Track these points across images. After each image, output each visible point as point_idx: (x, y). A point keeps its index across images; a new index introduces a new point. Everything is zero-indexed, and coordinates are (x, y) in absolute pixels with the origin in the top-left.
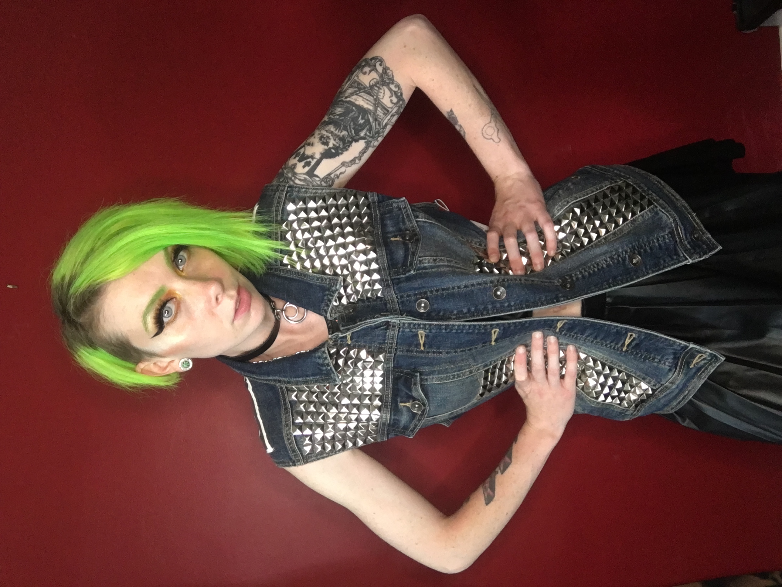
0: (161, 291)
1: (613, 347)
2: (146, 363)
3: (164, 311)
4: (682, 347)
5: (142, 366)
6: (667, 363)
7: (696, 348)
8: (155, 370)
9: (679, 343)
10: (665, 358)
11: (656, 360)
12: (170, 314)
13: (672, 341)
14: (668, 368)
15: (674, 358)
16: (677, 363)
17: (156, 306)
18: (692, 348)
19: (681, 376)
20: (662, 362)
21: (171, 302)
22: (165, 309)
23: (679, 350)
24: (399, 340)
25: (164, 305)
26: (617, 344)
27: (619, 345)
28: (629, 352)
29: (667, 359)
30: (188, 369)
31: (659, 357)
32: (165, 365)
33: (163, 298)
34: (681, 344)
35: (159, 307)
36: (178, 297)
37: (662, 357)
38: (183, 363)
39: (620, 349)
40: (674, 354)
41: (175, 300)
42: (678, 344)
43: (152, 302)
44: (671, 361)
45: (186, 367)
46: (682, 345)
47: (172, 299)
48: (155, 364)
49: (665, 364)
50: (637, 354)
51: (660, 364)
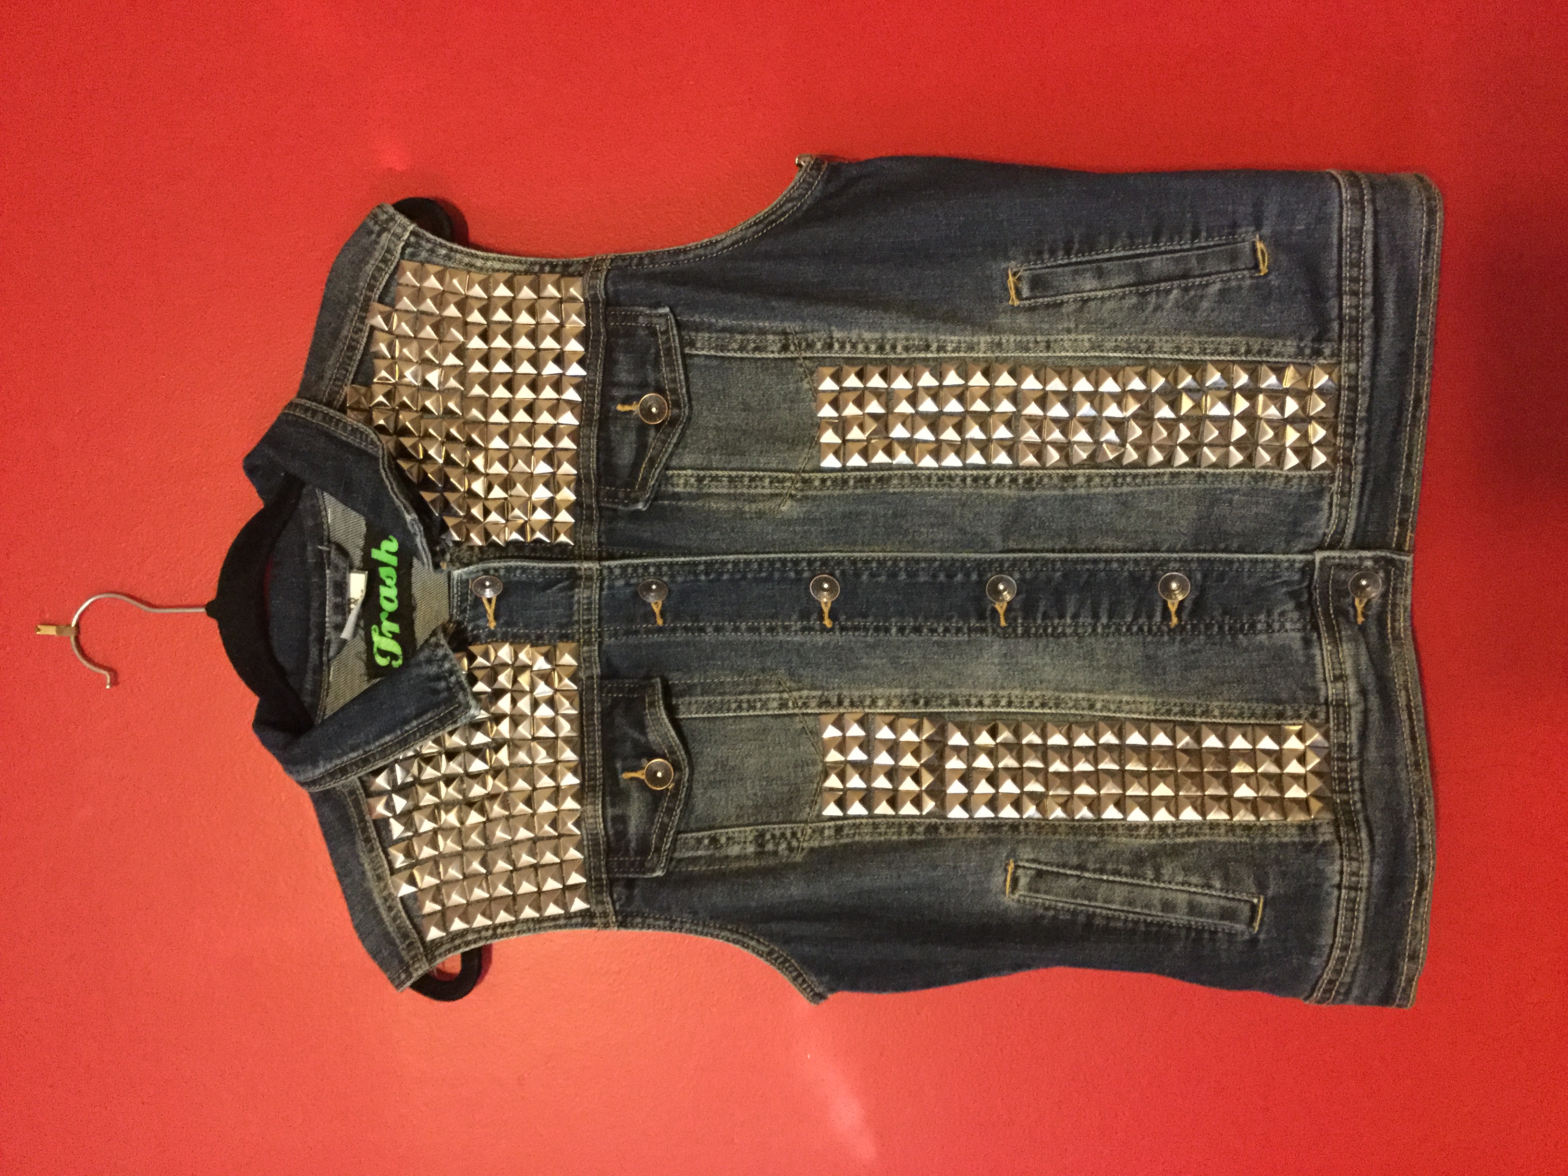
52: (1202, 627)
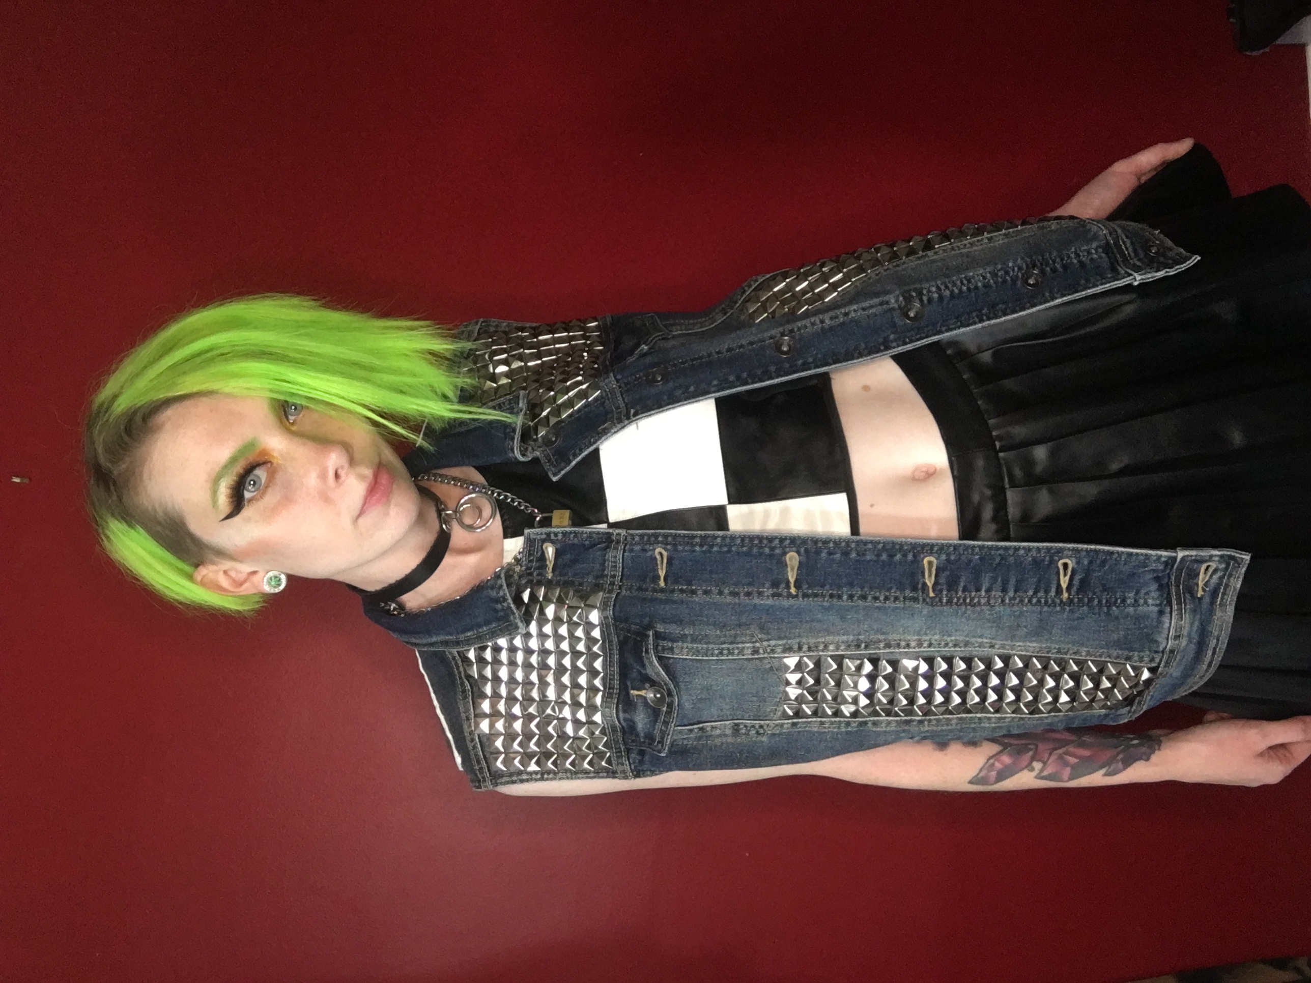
0: (250, 445)
1: (1043, 601)
2: (212, 568)
3: (249, 479)
4: (1166, 564)
5: (204, 572)
6: (1150, 601)
7: (1192, 556)
8: (224, 582)
9: (1157, 555)
10: (1143, 592)
11: (1129, 601)
12: (257, 486)
13: (1142, 554)
14: (1156, 609)
15: (1161, 588)
16: (1169, 594)
17: (239, 468)
18: (1183, 559)
19: (1187, 618)
20: (1142, 601)
21: (264, 468)
22: (251, 477)
23: (1163, 571)
24: (626, 570)
25: (250, 470)
26: (1047, 592)
27: (1053, 593)
28: (1076, 600)
29: (1147, 593)
30: (277, 591)
31: (1132, 595)
32: (242, 577)
33: (251, 458)
34: (1161, 556)
35: (241, 471)
36: (275, 461)
37: (1137, 593)
38: (271, 579)
39: (1058, 601)
40: (1157, 579)
41: (269, 465)
42: (1155, 558)
43: (233, 460)
44: (1155, 594)
45: (275, 587)
46: (1163, 559)
47: (265, 463)
48: (225, 572)
49: (1146, 603)
50: (1091, 600)
51: (1139, 605)
52: (1086, 600)
